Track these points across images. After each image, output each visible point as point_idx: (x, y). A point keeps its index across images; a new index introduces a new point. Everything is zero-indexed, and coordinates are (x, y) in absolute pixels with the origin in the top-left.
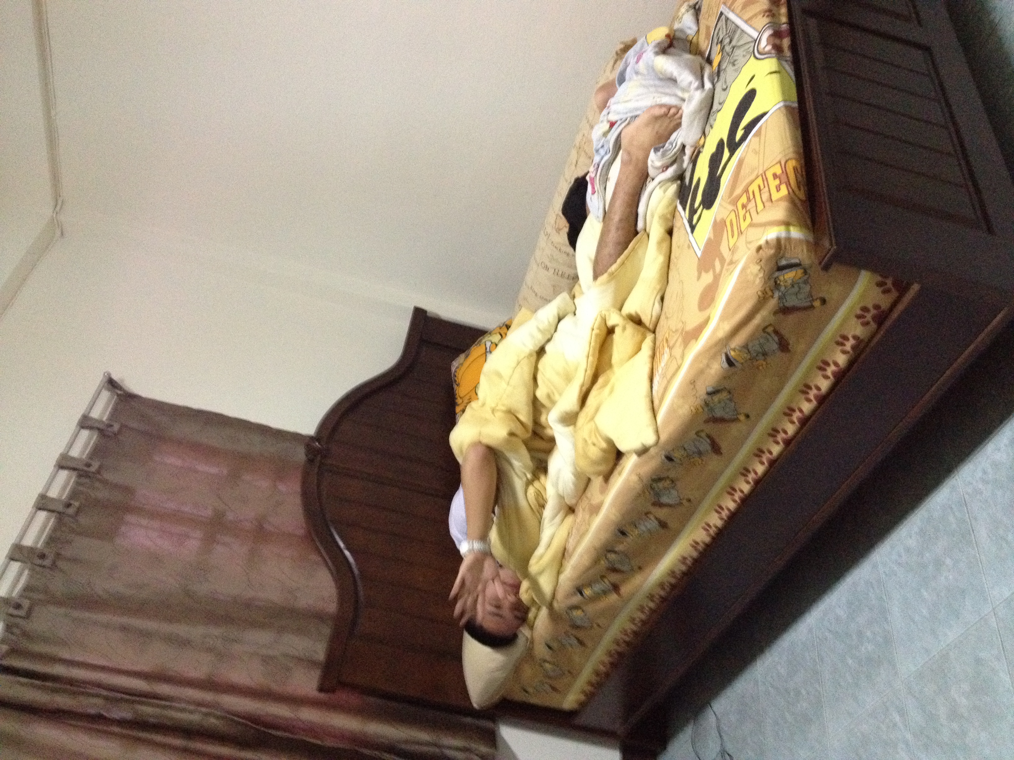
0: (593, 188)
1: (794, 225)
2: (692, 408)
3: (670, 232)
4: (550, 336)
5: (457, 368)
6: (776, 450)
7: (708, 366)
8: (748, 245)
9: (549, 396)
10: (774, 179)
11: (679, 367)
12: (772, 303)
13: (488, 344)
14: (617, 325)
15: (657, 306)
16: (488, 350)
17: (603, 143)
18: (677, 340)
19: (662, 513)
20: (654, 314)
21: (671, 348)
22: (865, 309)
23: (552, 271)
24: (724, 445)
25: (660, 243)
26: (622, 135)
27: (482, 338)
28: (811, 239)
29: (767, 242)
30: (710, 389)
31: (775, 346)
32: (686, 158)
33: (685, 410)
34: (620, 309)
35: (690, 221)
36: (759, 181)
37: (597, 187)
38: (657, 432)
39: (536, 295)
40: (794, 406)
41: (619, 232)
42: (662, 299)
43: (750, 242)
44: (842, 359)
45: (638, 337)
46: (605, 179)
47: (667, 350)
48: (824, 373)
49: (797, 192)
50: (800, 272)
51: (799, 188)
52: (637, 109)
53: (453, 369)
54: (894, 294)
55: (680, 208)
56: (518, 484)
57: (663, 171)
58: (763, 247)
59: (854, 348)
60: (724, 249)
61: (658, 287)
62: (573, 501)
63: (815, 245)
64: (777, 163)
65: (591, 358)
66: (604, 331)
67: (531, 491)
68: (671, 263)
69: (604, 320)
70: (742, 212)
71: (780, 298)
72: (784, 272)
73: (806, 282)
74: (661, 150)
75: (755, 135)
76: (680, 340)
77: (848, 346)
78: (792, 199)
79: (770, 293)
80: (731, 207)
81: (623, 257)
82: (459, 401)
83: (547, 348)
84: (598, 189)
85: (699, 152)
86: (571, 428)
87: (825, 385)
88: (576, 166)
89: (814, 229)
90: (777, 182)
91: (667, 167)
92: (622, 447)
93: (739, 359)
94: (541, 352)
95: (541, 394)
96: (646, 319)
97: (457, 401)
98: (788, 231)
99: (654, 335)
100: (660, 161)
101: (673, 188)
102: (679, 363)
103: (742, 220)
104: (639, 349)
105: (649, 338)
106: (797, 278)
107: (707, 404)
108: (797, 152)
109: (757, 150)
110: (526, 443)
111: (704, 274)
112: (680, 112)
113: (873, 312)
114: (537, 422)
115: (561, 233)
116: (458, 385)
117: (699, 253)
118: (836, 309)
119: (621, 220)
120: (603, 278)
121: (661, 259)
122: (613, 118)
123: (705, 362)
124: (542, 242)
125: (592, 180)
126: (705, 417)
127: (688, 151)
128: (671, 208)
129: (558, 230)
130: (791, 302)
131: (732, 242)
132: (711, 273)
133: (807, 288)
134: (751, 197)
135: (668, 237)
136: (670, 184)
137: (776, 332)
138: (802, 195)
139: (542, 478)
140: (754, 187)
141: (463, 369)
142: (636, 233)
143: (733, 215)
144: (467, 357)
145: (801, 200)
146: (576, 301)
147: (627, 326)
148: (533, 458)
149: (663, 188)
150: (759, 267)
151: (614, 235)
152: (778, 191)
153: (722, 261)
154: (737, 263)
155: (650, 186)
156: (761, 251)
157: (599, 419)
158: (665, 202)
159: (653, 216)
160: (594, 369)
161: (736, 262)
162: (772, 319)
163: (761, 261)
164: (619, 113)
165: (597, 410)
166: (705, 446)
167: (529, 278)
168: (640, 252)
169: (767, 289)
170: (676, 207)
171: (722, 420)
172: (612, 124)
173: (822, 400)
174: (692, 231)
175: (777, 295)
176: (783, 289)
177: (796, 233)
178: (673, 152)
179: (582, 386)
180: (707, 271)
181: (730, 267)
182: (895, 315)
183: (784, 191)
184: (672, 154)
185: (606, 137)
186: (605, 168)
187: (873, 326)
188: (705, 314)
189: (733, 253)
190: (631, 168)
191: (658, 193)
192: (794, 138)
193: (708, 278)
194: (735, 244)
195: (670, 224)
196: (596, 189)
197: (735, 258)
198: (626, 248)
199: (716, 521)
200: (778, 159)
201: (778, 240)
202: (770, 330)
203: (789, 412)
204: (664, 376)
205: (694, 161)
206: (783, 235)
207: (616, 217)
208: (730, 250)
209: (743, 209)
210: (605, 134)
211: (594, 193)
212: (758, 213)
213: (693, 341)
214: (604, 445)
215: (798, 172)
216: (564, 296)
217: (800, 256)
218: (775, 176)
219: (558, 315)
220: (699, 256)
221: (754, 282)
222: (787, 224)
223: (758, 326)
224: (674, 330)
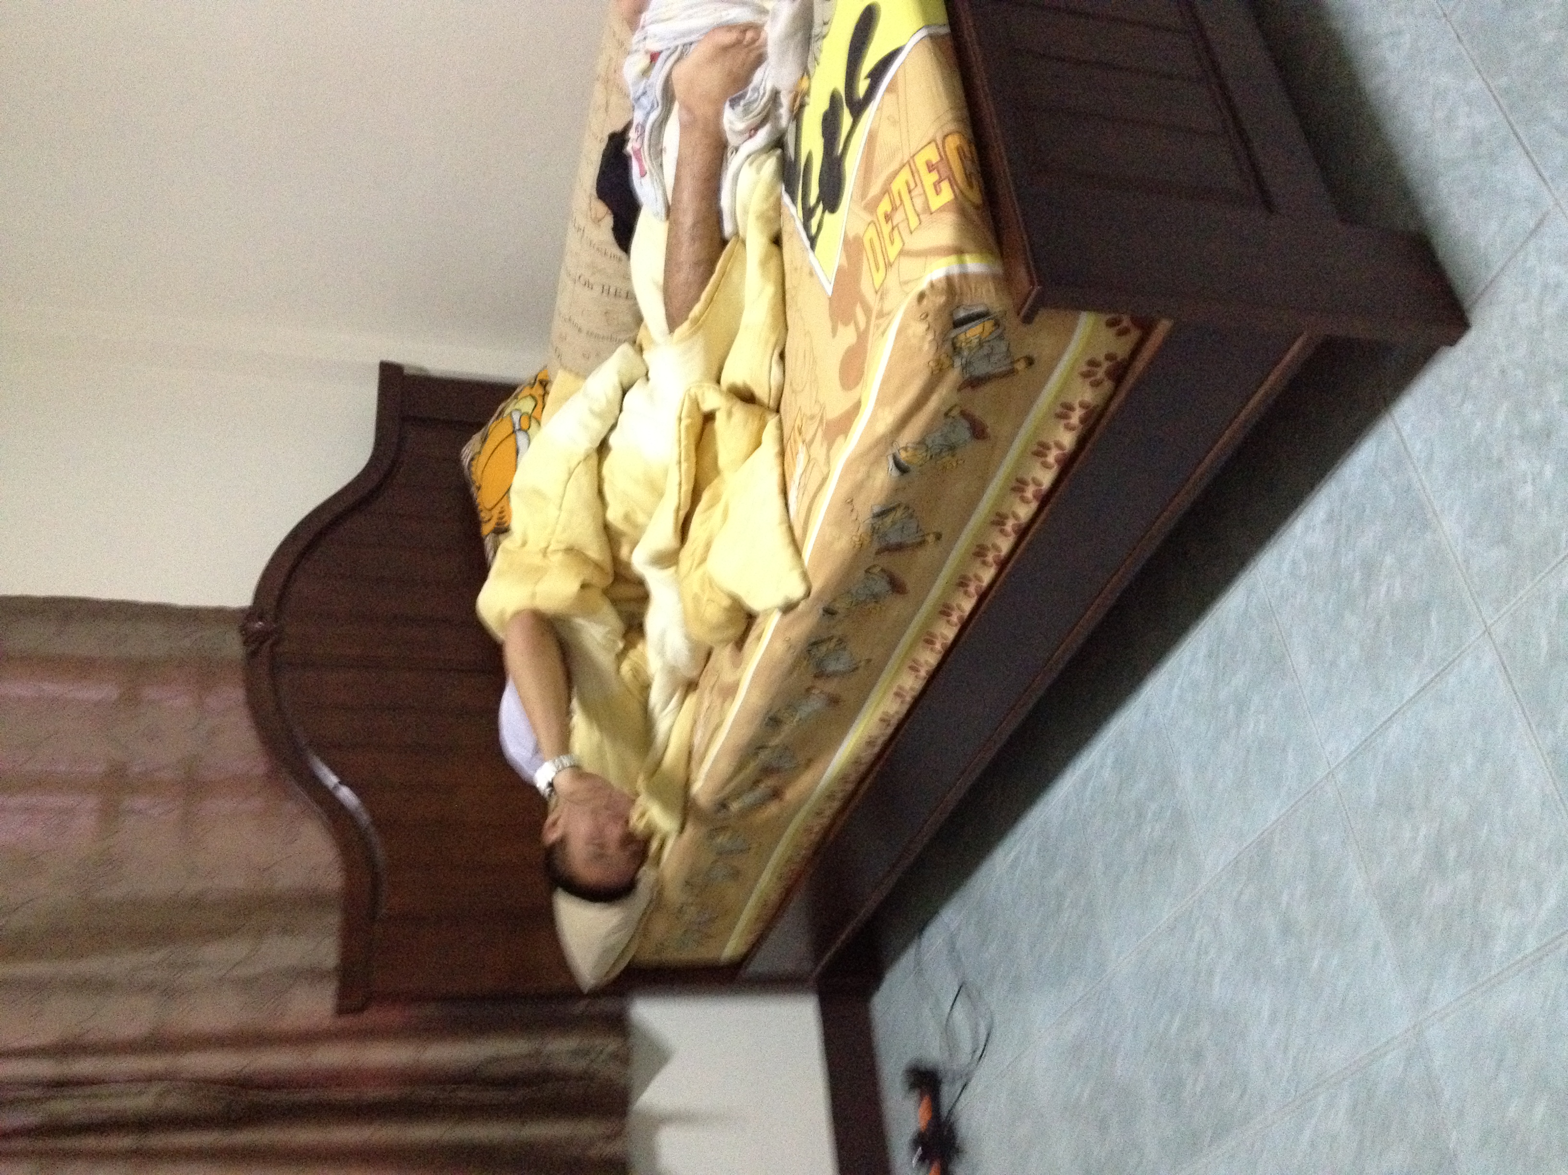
0: (641, 166)
1: (968, 252)
2: (854, 538)
3: (777, 241)
4: (612, 421)
5: (472, 459)
6: (987, 575)
7: (868, 476)
8: (907, 288)
9: (627, 517)
10: (930, 171)
11: (824, 480)
12: (953, 376)
13: (516, 417)
14: (719, 409)
15: (776, 370)
16: (517, 427)
17: (645, 88)
18: (815, 434)
19: (831, 687)
20: (774, 383)
21: (809, 445)
22: (1093, 363)
23: (597, 289)
24: (910, 582)
25: (764, 263)
26: (674, 75)
27: (503, 405)
28: (998, 269)
29: (932, 285)
30: (877, 509)
31: (966, 434)
32: (784, 112)
33: (843, 544)
34: (718, 382)
35: (806, 226)
36: (905, 175)
37: (647, 165)
38: (805, 576)
39: (580, 330)
40: (1004, 510)
41: (697, 245)
42: (782, 356)
43: (906, 283)
44: (1067, 439)
45: (754, 426)
46: (658, 152)
47: (802, 448)
48: (1043, 459)
49: (968, 193)
50: (989, 325)
51: (970, 185)
52: (690, 32)
53: (466, 462)
54: (1135, 335)
55: (786, 199)
56: (604, 659)
57: (751, 137)
58: (927, 292)
59: (1083, 421)
60: (866, 288)
61: (773, 339)
62: (694, 674)
63: (1005, 281)
64: (929, 143)
65: (684, 466)
66: (699, 420)
67: (626, 667)
68: (788, 297)
69: (696, 403)
70: (886, 229)
71: (964, 367)
72: (965, 327)
73: (1000, 337)
74: (742, 103)
75: (891, 89)
76: (820, 434)
77: (1075, 418)
78: (960, 207)
79: (947, 362)
80: (868, 218)
81: (708, 288)
82: (484, 515)
83: (613, 441)
84: (649, 169)
85: (802, 106)
86: (672, 570)
87: (1046, 478)
88: (606, 111)
89: (1002, 255)
90: (934, 177)
91: (756, 129)
92: (755, 603)
93: (915, 461)
94: (603, 448)
95: (614, 515)
96: (761, 392)
97: (482, 515)
98: (962, 264)
99: (778, 417)
100: (741, 119)
101: (770, 164)
102: (825, 471)
103: (887, 241)
104: (758, 444)
105: (772, 422)
106: (986, 333)
107: (874, 530)
108: (958, 120)
109: (897, 117)
110: (606, 592)
111: (841, 328)
112: (763, 35)
113: (1106, 365)
114: (616, 560)
115: (603, 224)
116: (479, 488)
117: (829, 289)
118: (1051, 370)
119: (694, 225)
120: (684, 328)
121: (770, 290)
122: (655, 47)
123: (863, 469)
124: (573, 242)
125: (638, 153)
126: (876, 546)
127: (785, 100)
128: (772, 200)
129: (597, 221)
130: (981, 368)
131: (878, 277)
132: (852, 327)
133: (1002, 347)
134: (898, 202)
135: (774, 249)
136: (764, 157)
137: (964, 414)
138: (975, 197)
139: (640, 647)
140: (898, 185)
141: (483, 459)
142: (724, 242)
143: (872, 228)
144: (484, 440)
145: (977, 207)
146: (646, 355)
147: (734, 410)
148: (620, 613)
149: (755, 165)
150: (924, 326)
151: (688, 252)
152: (938, 193)
153: (867, 311)
154: (890, 317)
155: (734, 162)
156: (925, 302)
157: (712, 566)
158: (761, 190)
159: (746, 212)
160: (692, 480)
161: (889, 314)
162: (955, 398)
163: (927, 316)
164: (662, 39)
165: (708, 546)
166: (881, 586)
167: (563, 302)
168: (735, 276)
169: (943, 356)
170: (779, 200)
171: (899, 547)
172: (654, 57)
173: (1045, 500)
174: (813, 246)
175: (958, 363)
176: (965, 353)
177: (974, 265)
178: (762, 103)
179: (678, 509)
180: (846, 324)
181: (881, 321)
182: (1140, 365)
183: (947, 195)
184: (759, 109)
185: (648, 78)
186: (655, 133)
187: (1108, 385)
188: (853, 395)
189: (882, 298)
190: (697, 134)
191: (748, 174)
192: (950, 92)
193: (847, 336)
194: (882, 284)
195: (776, 228)
196: (647, 168)
197: (887, 307)
198: (711, 272)
199: (911, 683)
200: (930, 136)
201: (949, 279)
202: (955, 413)
203: (999, 521)
204: (803, 488)
205: (797, 116)
206: (955, 270)
207: (687, 220)
208: (876, 292)
209: (887, 222)
210: (646, 73)
211: (643, 174)
212: (911, 233)
213: (840, 439)
214: (726, 602)
215: (965, 157)
216: (625, 349)
217: (986, 301)
218: (931, 167)
219: (621, 384)
220: (830, 293)
221: (920, 349)
222: (959, 252)
223: (937, 412)
224: (809, 413)
